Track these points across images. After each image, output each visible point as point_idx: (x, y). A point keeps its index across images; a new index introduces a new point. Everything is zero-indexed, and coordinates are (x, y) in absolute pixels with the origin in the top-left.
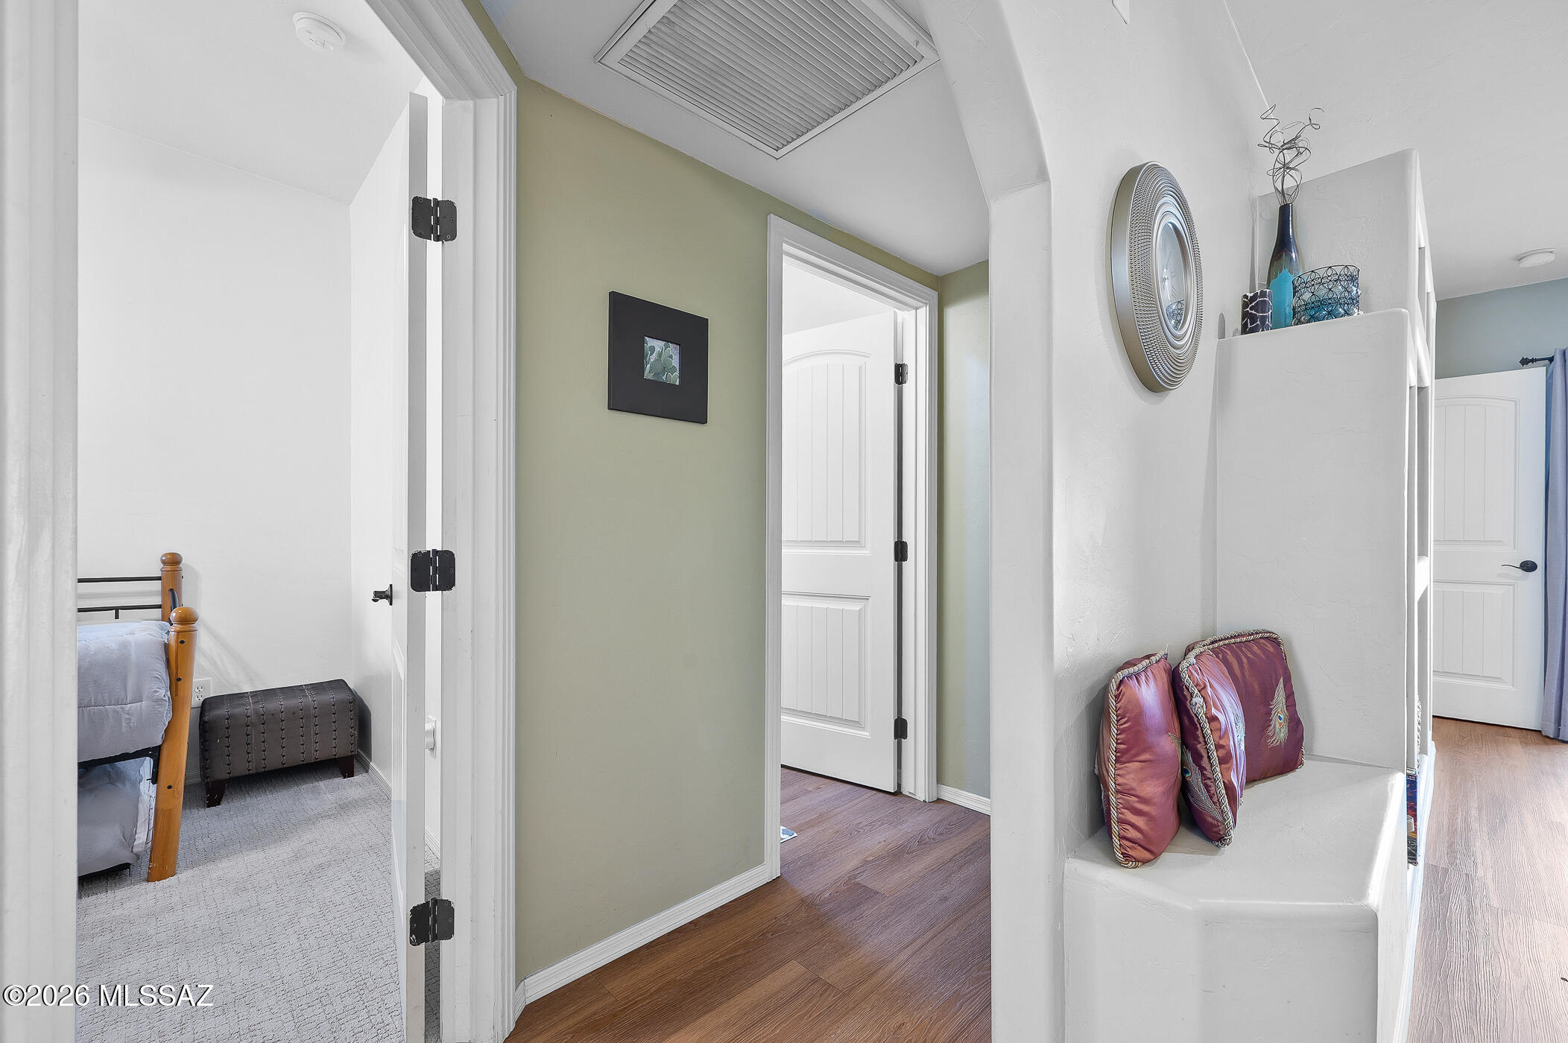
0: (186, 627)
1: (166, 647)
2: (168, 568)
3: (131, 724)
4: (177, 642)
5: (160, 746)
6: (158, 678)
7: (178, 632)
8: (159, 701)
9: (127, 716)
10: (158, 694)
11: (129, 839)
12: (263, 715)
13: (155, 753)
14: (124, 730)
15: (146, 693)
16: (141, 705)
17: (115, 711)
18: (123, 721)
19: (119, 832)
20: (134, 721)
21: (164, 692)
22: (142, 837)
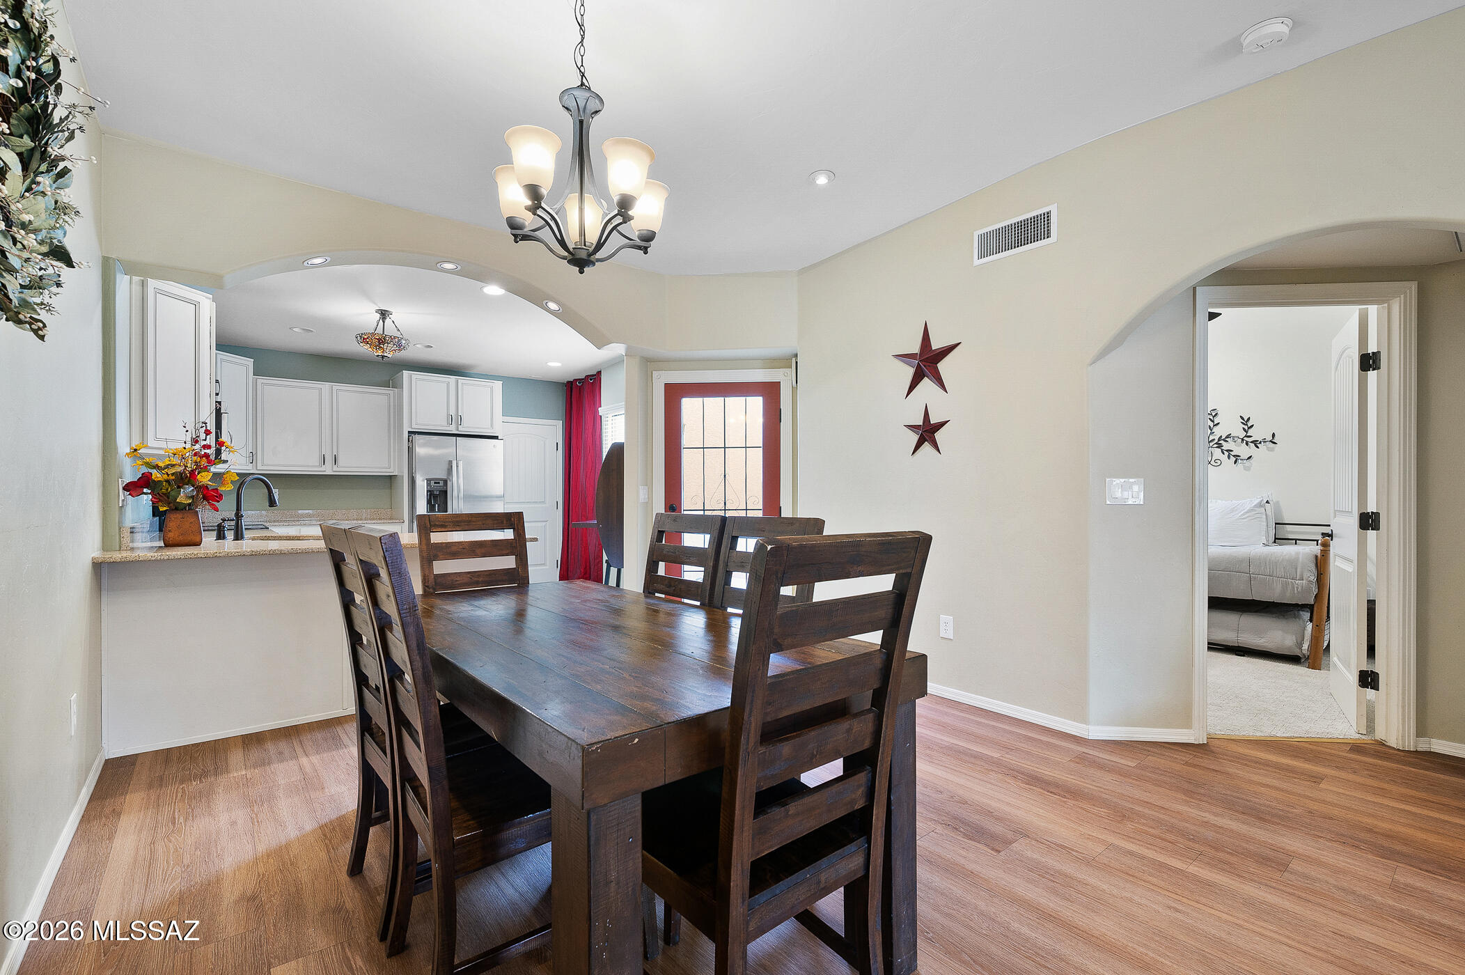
0: (1326, 549)
1: (1316, 556)
3: (1299, 591)
4: (1321, 555)
5: (1313, 605)
6: (1311, 571)
7: (1322, 551)
8: (1310, 582)
9: (1297, 586)
10: (1310, 579)
11: (1300, 645)
13: (1311, 607)
14: (1296, 592)
15: (1305, 578)
16: (1303, 583)
17: (1291, 582)
18: (1295, 588)
19: (1295, 641)
20: (1300, 588)
21: (1313, 578)
22: (1306, 646)
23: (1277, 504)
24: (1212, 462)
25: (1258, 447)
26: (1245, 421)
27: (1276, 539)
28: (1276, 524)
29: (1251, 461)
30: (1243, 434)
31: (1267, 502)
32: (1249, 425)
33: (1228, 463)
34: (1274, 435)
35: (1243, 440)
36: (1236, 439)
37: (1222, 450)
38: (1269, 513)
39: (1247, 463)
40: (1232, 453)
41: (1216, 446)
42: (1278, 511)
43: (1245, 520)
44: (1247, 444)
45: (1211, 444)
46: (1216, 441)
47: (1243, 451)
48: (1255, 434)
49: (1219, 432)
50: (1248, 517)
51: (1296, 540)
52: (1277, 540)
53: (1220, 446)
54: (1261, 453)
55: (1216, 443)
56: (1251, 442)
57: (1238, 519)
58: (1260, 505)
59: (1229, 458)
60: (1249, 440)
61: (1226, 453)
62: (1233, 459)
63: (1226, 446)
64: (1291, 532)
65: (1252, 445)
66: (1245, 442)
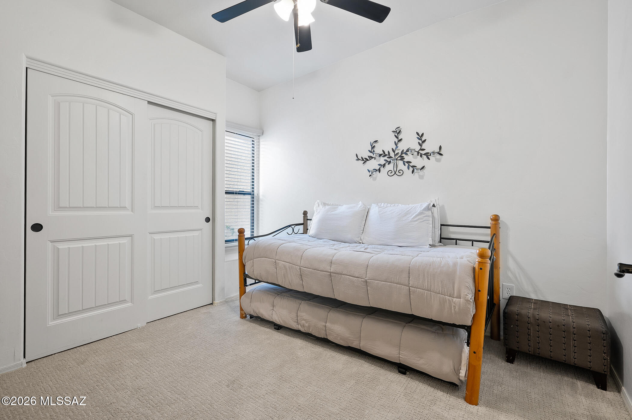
0: (483, 260)
1: (474, 269)
2: (494, 222)
3: (456, 310)
4: (478, 268)
5: (470, 326)
6: (468, 287)
7: (479, 262)
8: (467, 301)
9: (454, 305)
10: (467, 297)
11: (457, 371)
12: (538, 320)
13: (468, 329)
14: (453, 311)
15: (462, 295)
16: (460, 301)
17: (449, 300)
18: (452, 306)
19: (452, 365)
20: (457, 308)
21: (470, 296)
22: (463, 373)
23: (442, 208)
24: (397, 173)
25: (429, 159)
26: (420, 136)
27: (441, 238)
28: (441, 225)
29: (425, 170)
30: (418, 148)
31: (434, 206)
32: (423, 139)
33: (408, 172)
34: (440, 148)
35: (418, 153)
36: (413, 152)
37: (404, 162)
38: (436, 215)
39: (421, 173)
40: (411, 164)
41: (399, 158)
42: (443, 215)
43: (417, 222)
44: (421, 156)
45: (396, 157)
46: (400, 154)
47: (418, 162)
48: (428, 147)
49: (402, 146)
50: (419, 219)
51: (456, 239)
52: (444, 240)
53: (402, 159)
54: (431, 164)
55: (400, 156)
56: (424, 154)
57: (411, 221)
58: (428, 209)
59: (408, 168)
60: (423, 152)
61: (407, 164)
62: (411, 169)
63: (407, 158)
64: (453, 232)
65: (425, 157)
66: (420, 154)
